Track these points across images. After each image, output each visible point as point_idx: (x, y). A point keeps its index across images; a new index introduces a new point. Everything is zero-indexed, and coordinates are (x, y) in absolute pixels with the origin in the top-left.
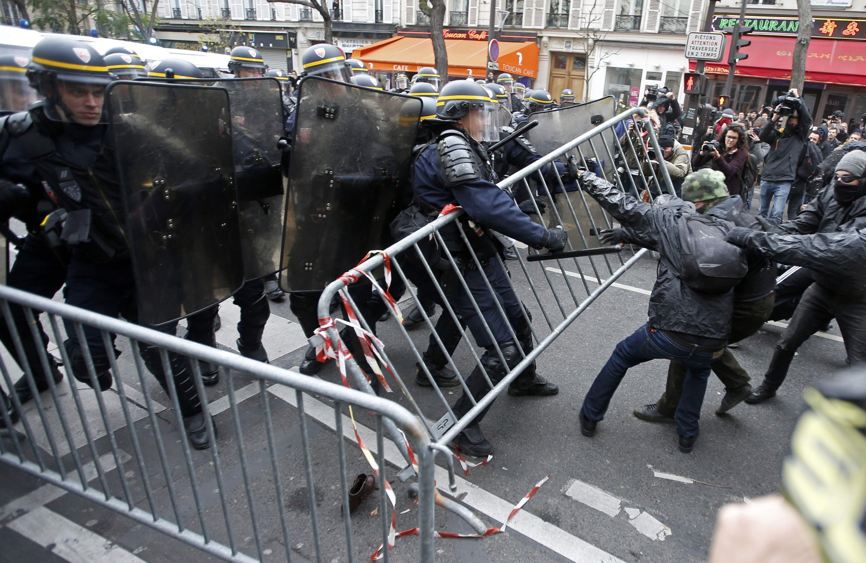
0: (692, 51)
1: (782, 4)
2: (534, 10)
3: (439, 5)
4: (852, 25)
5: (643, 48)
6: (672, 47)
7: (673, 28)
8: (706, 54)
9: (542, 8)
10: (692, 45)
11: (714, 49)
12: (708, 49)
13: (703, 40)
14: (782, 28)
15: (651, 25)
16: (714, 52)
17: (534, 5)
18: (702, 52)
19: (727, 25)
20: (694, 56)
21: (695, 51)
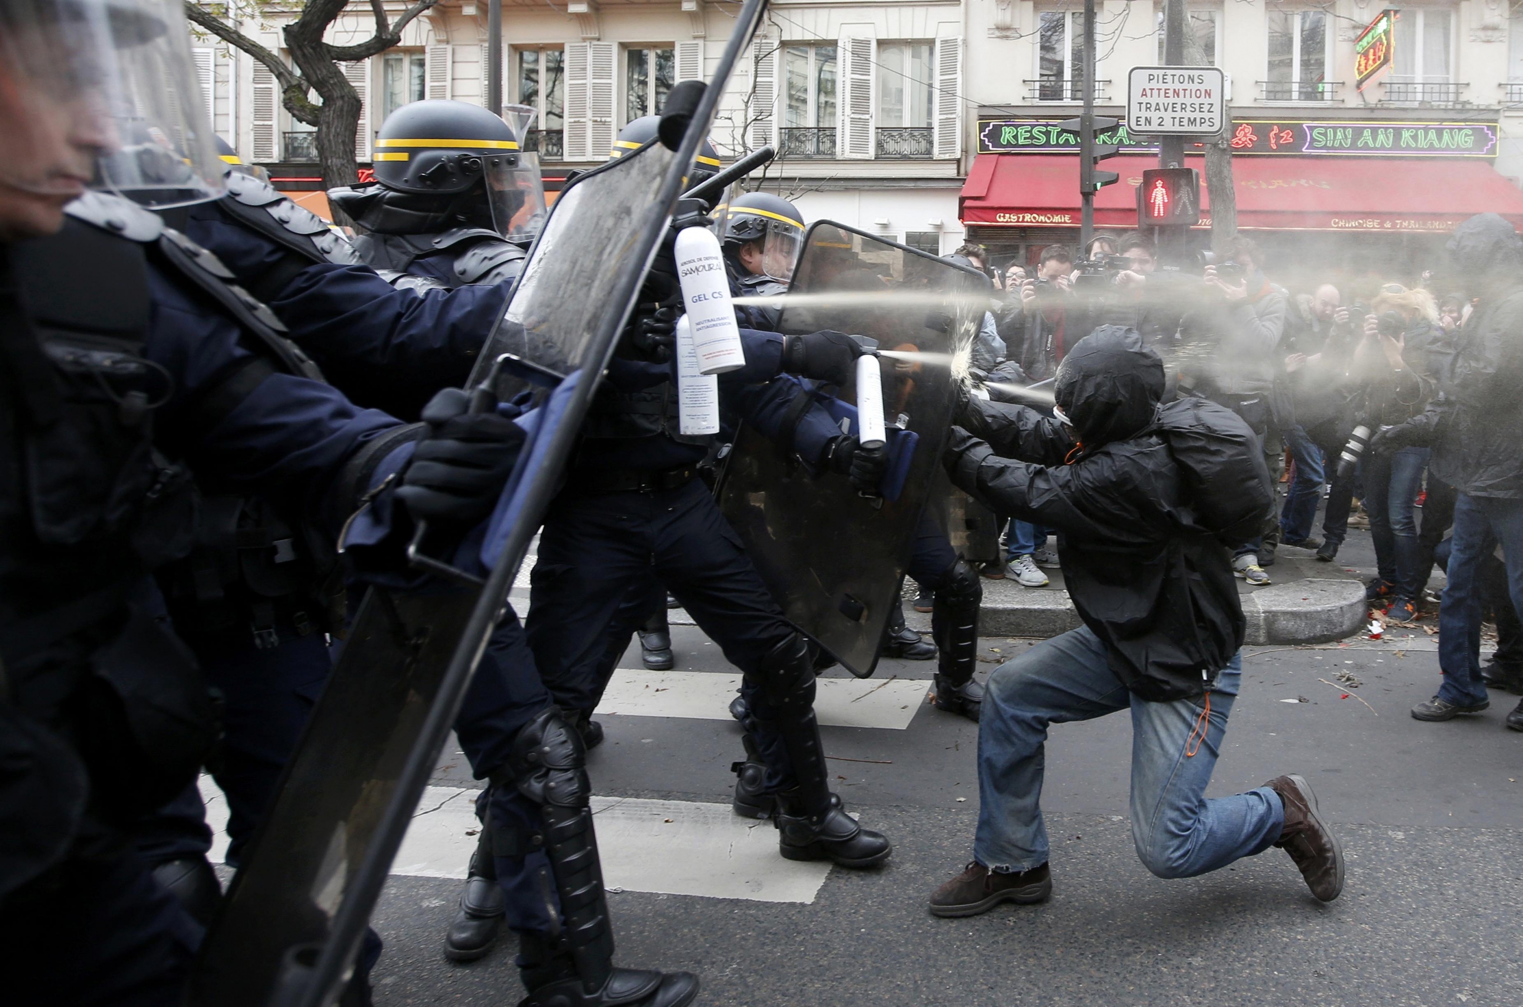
0: (1144, 114)
1: (1110, 99)
2: (590, 124)
3: (342, 97)
4: (1242, 130)
5: (847, 190)
6: (911, 185)
7: (906, 148)
8: (1185, 121)
9: (608, 119)
10: (1144, 100)
11: (1206, 108)
12: (1189, 108)
13: (1170, 86)
14: (1121, 140)
15: (859, 144)
16: (1207, 115)
17: (589, 113)
18: (1174, 114)
19: (1015, 137)
20: (1154, 127)
21: (1154, 116)
